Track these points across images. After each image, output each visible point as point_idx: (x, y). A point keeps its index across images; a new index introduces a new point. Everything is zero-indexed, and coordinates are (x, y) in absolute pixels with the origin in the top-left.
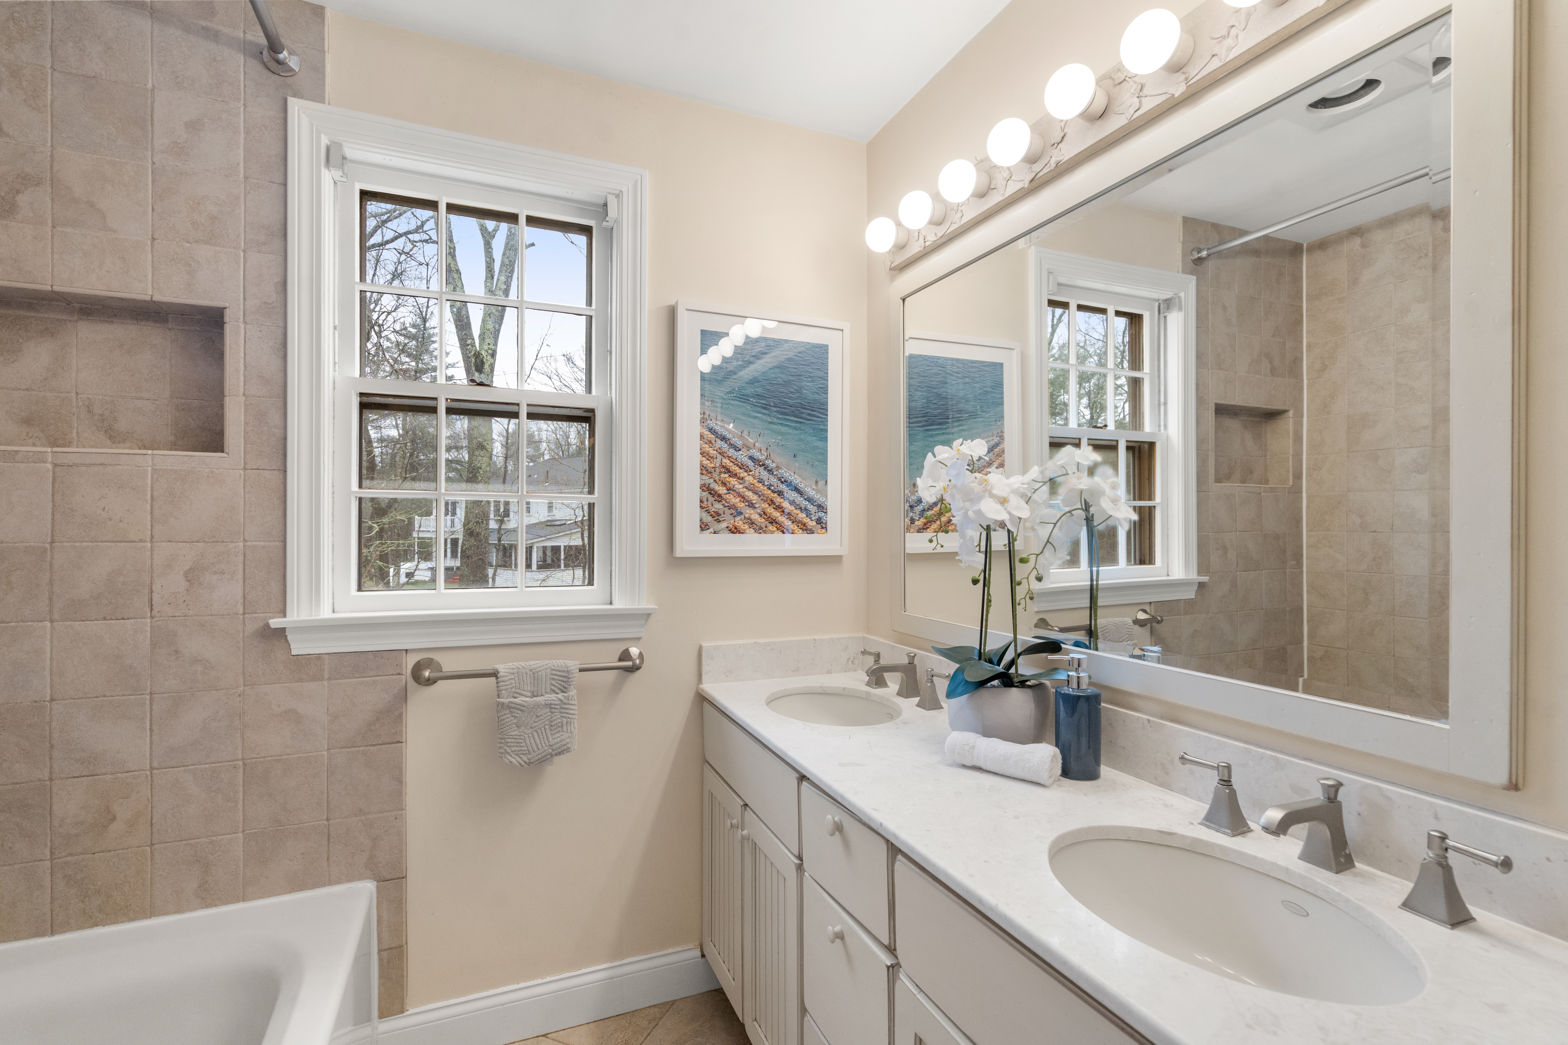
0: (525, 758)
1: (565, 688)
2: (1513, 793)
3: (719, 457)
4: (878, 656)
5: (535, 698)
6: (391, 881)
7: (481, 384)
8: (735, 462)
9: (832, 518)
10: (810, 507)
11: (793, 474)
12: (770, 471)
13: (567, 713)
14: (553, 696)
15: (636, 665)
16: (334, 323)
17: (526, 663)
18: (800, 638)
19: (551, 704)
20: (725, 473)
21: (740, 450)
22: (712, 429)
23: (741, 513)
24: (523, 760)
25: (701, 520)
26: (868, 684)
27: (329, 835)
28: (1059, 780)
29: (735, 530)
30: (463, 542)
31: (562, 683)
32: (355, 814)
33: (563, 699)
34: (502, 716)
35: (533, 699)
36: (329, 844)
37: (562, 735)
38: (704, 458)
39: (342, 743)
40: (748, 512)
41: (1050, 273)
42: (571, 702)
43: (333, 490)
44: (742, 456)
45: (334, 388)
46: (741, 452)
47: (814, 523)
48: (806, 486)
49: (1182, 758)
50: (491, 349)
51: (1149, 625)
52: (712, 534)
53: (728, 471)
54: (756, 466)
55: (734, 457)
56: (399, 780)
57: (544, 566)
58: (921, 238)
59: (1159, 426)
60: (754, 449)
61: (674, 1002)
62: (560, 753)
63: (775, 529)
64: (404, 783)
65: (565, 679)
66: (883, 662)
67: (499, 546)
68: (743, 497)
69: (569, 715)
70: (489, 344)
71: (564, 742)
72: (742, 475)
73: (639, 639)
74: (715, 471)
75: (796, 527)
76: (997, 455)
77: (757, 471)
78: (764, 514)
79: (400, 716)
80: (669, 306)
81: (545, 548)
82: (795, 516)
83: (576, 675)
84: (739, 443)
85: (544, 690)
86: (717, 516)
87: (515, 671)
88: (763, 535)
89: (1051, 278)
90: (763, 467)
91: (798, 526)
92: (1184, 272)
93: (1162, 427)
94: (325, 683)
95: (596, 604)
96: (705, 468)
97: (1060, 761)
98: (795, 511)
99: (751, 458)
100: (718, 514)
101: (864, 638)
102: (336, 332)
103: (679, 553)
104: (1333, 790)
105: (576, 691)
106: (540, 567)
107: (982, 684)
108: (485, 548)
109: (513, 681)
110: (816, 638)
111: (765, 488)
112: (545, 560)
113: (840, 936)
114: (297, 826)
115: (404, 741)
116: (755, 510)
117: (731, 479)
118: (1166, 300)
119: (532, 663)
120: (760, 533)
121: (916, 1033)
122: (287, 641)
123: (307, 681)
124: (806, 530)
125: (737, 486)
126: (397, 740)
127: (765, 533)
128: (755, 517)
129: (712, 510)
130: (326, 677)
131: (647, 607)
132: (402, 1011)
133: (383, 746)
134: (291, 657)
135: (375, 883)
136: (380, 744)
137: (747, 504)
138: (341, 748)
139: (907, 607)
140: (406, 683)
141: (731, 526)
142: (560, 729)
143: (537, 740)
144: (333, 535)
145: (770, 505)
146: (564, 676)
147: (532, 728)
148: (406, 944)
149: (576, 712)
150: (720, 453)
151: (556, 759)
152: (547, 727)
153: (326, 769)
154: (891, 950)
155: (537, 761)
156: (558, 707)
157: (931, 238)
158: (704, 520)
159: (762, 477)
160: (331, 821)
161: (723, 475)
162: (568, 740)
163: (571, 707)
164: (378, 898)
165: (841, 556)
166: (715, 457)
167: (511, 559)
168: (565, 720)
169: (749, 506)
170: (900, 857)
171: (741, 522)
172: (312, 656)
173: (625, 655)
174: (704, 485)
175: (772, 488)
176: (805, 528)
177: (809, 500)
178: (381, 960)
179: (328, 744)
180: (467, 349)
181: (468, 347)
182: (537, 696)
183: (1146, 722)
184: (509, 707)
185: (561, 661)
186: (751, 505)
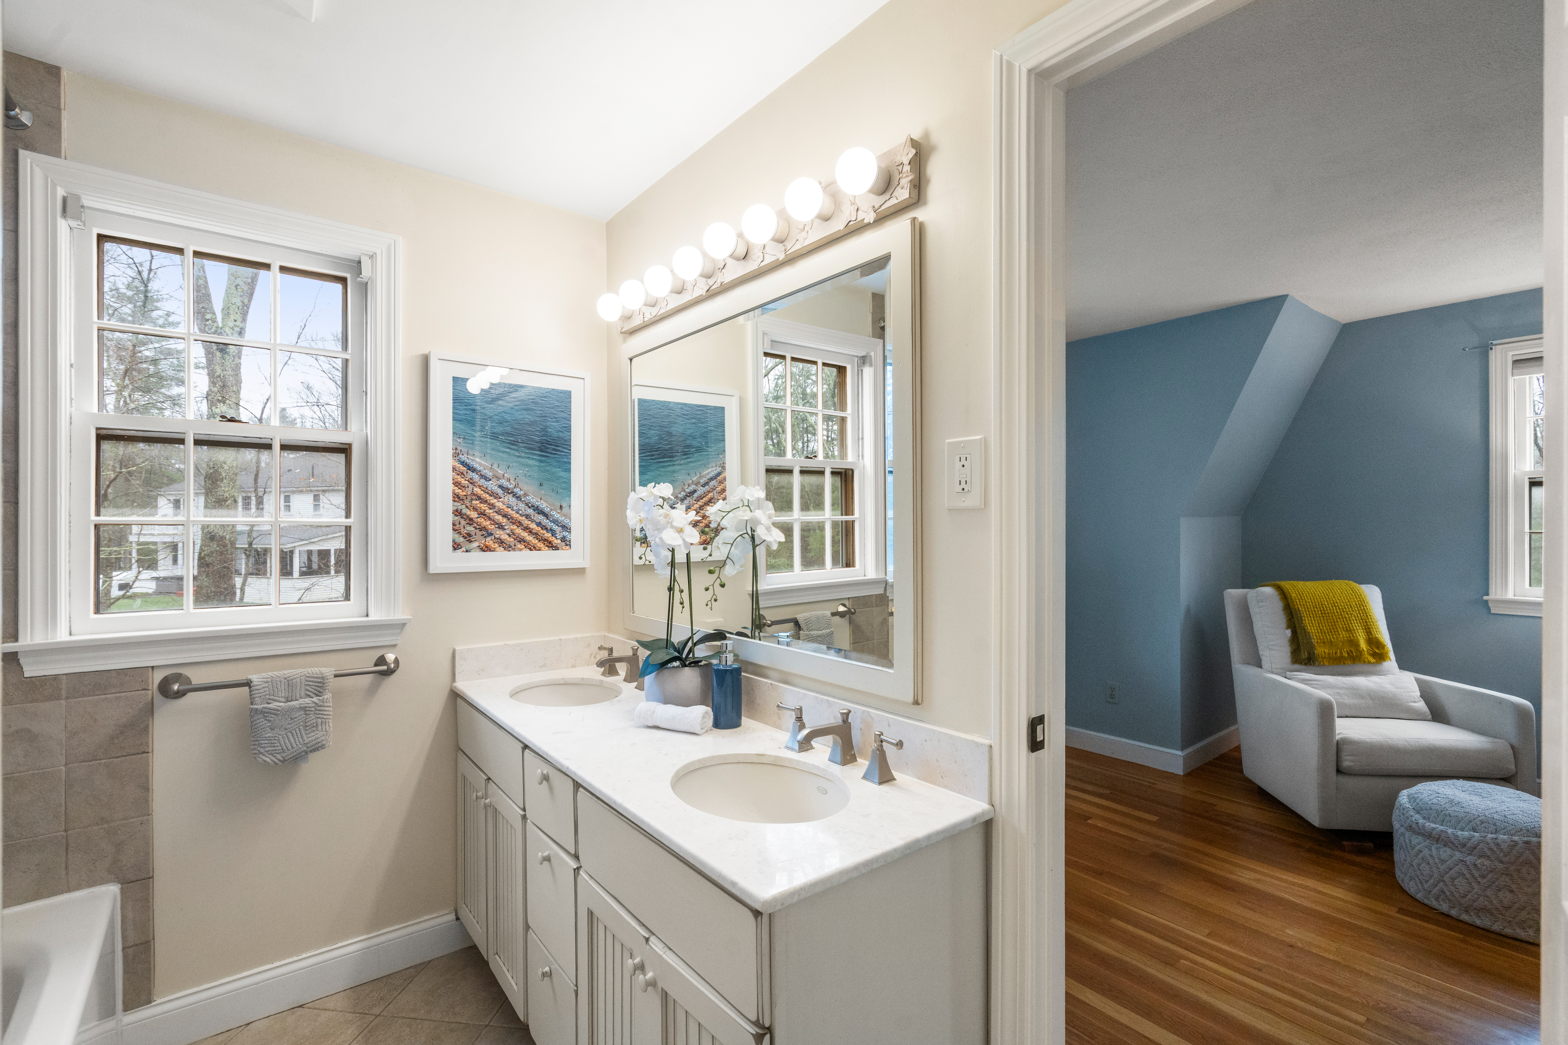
0: (279, 756)
1: (320, 692)
2: (916, 706)
3: (471, 486)
4: (611, 650)
5: (289, 703)
6: (137, 882)
7: (232, 420)
8: (485, 490)
9: (575, 536)
10: (555, 527)
11: (539, 500)
12: (518, 498)
13: (322, 714)
14: (308, 700)
15: (391, 669)
16: (70, 361)
17: (280, 673)
18: (547, 639)
19: (306, 707)
20: (476, 500)
21: (490, 480)
22: (463, 462)
23: (492, 534)
24: (277, 759)
25: (453, 541)
26: (603, 674)
27: (67, 844)
28: (711, 730)
29: (486, 549)
30: (201, 547)
31: (317, 688)
32: (97, 823)
33: (318, 702)
34: (256, 720)
35: (287, 704)
36: (67, 854)
37: (317, 734)
38: (456, 488)
39: (82, 757)
40: (499, 533)
41: (764, 334)
42: (326, 704)
43: (70, 519)
44: (492, 486)
45: (71, 423)
46: (491, 482)
47: (559, 541)
48: (551, 510)
49: (778, 706)
50: (237, 326)
51: (848, 616)
52: (464, 553)
53: (479, 498)
54: (505, 494)
55: (485, 486)
56: (145, 787)
57: (308, 571)
58: (641, 313)
59: (859, 456)
60: (504, 479)
61: (430, 962)
62: (314, 750)
63: (523, 547)
64: (151, 792)
65: (320, 685)
66: (615, 654)
67: (250, 551)
68: (493, 521)
69: (324, 716)
70: (235, 321)
71: (318, 740)
72: (492, 502)
73: (394, 646)
74: (467, 498)
75: (542, 545)
76: (720, 482)
77: (506, 498)
78: (512, 534)
79: (147, 727)
80: (423, 355)
81: (310, 553)
82: (541, 535)
83: (331, 680)
84: (489, 474)
85: (298, 696)
86: (468, 537)
87: (269, 680)
88: (512, 553)
89: (765, 338)
90: (512, 495)
91: (544, 544)
92: (874, 336)
93: (861, 457)
94: (63, 702)
95: (353, 617)
96: (458, 496)
97: (712, 717)
98: (542, 531)
99: (500, 487)
100: (469, 535)
101: (605, 636)
102: (73, 370)
103: (432, 569)
104: (845, 716)
105: (331, 695)
106: (302, 574)
107: (663, 665)
108: (232, 554)
109: (267, 689)
110: (562, 638)
111: (514, 512)
112: (309, 566)
113: (547, 859)
114: (31, 839)
115: (150, 750)
116: (505, 531)
117: (482, 505)
118: (862, 357)
119: (286, 672)
120: (509, 551)
121: (588, 908)
122: (19, 664)
123: (41, 702)
124: (551, 547)
125: (487, 511)
126: (143, 750)
127: (514, 551)
128: (504, 537)
129: (464, 531)
130: (64, 696)
131: (402, 618)
132: (149, 1001)
133: (127, 757)
134: (23, 679)
135: (119, 886)
136: (124, 756)
137: (497, 526)
138: (81, 762)
139: (635, 609)
140: (153, 699)
141: (482, 545)
142: (315, 729)
143: (292, 740)
144: (69, 562)
145: (518, 527)
146: (319, 682)
147: (286, 729)
148: (154, 939)
149: (331, 713)
150: (471, 483)
151: (312, 756)
152: (301, 727)
153: (63, 783)
154: (576, 857)
155: (291, 758)
156: (313, 709)
157: (648, 317)
158: (457, 541)
159: (510, 503)
160: (70, 832)
161: (474, 502)
162: (323, 738)
163: (326, 709)
164: (122, 900)
165: (584, 569)
166: (467, 486)
167: (266, 566)
168: (320, 720)
169: (499, 528)
170: (581, 789)
171: (491, 542)
172: (48, 677)
173: (381, 661)
174: (457, 510)
175: (521, 512)
176: (551, 546)
177: (555, 522)
178: (125, 957)
179: (66, 760)
180: (205, 325)
181: (207, 323)
182: (291, 701)
183: (770, 685)
184: (263, 712)
185: (316, 669)
186: (501, 527)
